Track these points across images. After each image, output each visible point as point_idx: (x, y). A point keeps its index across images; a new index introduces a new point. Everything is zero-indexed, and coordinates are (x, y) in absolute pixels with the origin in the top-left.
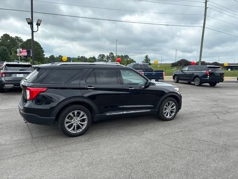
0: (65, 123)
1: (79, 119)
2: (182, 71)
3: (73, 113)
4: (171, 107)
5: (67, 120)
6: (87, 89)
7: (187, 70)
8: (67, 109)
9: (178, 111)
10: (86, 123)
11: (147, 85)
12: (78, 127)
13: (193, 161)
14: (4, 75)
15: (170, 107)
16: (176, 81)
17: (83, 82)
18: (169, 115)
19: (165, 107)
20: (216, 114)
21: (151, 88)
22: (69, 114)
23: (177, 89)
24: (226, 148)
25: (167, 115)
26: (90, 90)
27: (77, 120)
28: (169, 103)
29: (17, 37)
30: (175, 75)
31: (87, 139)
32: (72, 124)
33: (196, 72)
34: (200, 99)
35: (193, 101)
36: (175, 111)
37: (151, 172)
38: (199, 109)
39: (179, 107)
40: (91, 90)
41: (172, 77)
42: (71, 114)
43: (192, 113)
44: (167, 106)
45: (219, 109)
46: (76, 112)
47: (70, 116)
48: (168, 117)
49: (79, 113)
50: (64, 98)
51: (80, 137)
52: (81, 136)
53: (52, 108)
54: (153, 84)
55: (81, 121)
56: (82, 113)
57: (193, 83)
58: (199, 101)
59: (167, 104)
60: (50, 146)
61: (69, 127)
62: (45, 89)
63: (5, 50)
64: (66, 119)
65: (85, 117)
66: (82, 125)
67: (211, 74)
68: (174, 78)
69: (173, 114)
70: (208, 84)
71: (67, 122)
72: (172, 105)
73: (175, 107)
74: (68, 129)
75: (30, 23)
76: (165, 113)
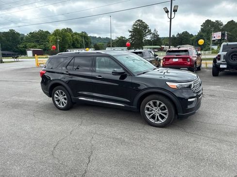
10: (66, 101)
29: (217, 21)
42: (57, 92)
71: (57, 98)
72: (162, 106)
73: (166, 111)
74: (57, 103)
75: (167, 12)
76: (149, 114)
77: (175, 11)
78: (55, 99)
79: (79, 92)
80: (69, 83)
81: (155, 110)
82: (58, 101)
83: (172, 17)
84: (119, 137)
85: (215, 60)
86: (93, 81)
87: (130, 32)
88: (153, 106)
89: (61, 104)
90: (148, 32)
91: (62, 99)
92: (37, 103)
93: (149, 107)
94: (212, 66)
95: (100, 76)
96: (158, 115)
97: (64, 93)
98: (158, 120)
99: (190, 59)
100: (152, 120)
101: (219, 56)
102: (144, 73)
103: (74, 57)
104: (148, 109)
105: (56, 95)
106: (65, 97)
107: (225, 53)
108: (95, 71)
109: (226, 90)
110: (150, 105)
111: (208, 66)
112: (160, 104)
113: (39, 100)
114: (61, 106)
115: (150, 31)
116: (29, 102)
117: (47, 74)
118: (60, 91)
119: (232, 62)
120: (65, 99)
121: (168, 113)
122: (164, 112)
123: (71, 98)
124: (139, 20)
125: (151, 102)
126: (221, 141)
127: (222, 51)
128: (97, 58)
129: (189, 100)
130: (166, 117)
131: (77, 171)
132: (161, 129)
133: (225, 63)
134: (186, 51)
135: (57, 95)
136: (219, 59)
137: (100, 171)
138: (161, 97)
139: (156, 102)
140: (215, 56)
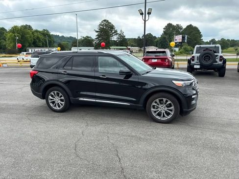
6: (62, 74)
10: (64, 103)
15: (164, 105)
22: (51, 93)
29: (177, 25)
40: (66, 75)
44: (157, 104)
49: (58, 94)
66: (61, 104)
71: (51, 100)
72: (168, 103)
73: (172, 108)
74: (51, 105)
75: (142, 14)
76: (155, 112)
77: (149, 13)
78: (50, 101)
79: (81, 93)
80: (68, 83)
81: (161, 108)
82: (53, 103)
83: (147, 19)
84: (134, 134)
85: (189, 61)
86: (96, 81)
87: (97, 32)
88: (159, 104)
89: (57, 106)
90: (114, 33)
91: (58, 100)
92: (23, 106)
93: (155, 104)
94: (186, 66)
95: (104, 76)
96: (164, 112)
97: (60, 94)
98: (164, 116)
99: (168, 60)
100: (158, 117)
101: (193, 57)
102: (147, 72)
103: (73, 56)
104: (154, 107)
105: (50, 97)
106: (63, 98)
107: (199, 55)
108: (98, 71)
109: (205, 88)
110: (156, 102)
111: (180, 66)
112: (167, 101)
113: (24, 103)
114: (57, 108)
115: (116, 31)
116: (14, 105)
117: (40, 74)
118: (56, 92)
119: (205, 63)
120: (62, 100)
121: (174, 109)
122: (170, 108)
123: (69, 99)
124: (105, 20)
125: (157, 100)
126: (223, 132)
127: (196, 53)
128: (99, 57)
129: (193, 97)
130: (172, 113)
131: (113, 169)
132: (167, 125)
133: (199, 63)
134: (164, 52)
135: (52, 96)
136: (193, 60)
137: (136, 167)
138: (167, 95)
139: (162, 100)
140: (189, 57)
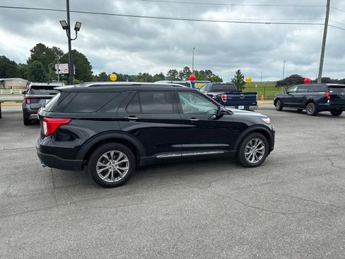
0: (97, 168)
1: (117, 162)
2: (288, 93)
3: (109, 155)
4: (258, 147)
5: (99, 164)
6: (128, 120)
7: (297, 92)
8: (100, 149)
9: (269, 153)
10: (127, 168)
11: (220, 114)
12: (116, 175)
13: (275, 228)
14: (28, 101)
15: (255, 147)
16: (278, 107)
17: (122, 110)
18: (253, 159)
19: (247, 147)
20: (330, 158)
21: (225, 118)
22: (103, 155)
23: (268, 120)
24: (332, 211)
25: (251, 159)
26: (131, 122)
27: (114, 164)
28: (253, 142)
29: (55, 48)
30: (277, 99)
31: (127, 191)
32: (108, 170)
33: (310, 95)
34: (310, 136)
35: (300, 138)
36: (263, 153)
37: (207, 241)
38: (305, 151)
39: (270, 147)
40: (134, 122)
41: (273, 102)
42: (105, 156)
43: (292, 157)
44: (250, 146)
45: (338, 151)
46: (112, 153)
47: (103, 158)
48: (252, 162)
49: (116, 155)
50: (94, 134)
51: (118, 189)
52: (120, 187)
53: (78, 148)
54: (229, 113)
55: (119, 165)
56: (121, 155)
57: (304, 110)
58: (309, 138)
59: (251, 142)
60: (75, 199)
61: (104, 173)
62: (68, 121)
63: (39, 66)
64: (99, 162)
65: (126, 160)
66: (122, 171)
67: (333, 97)
68: (275, 104)
69: (261, 157)
70: (328, 113)
71: (100, 168)
75: (66, 28)
76: (248, 156)
77: (77, 29)
78: (99, 171)
83: (72, 38)
96: (255, 154)
103: (138, 92)
110: (249, 144)
112: (259, 142)
114: (114, 180)
121: (264, 149)
122: (260, 149)
128: (179, 93)
